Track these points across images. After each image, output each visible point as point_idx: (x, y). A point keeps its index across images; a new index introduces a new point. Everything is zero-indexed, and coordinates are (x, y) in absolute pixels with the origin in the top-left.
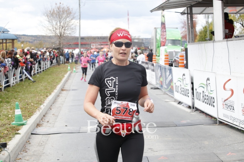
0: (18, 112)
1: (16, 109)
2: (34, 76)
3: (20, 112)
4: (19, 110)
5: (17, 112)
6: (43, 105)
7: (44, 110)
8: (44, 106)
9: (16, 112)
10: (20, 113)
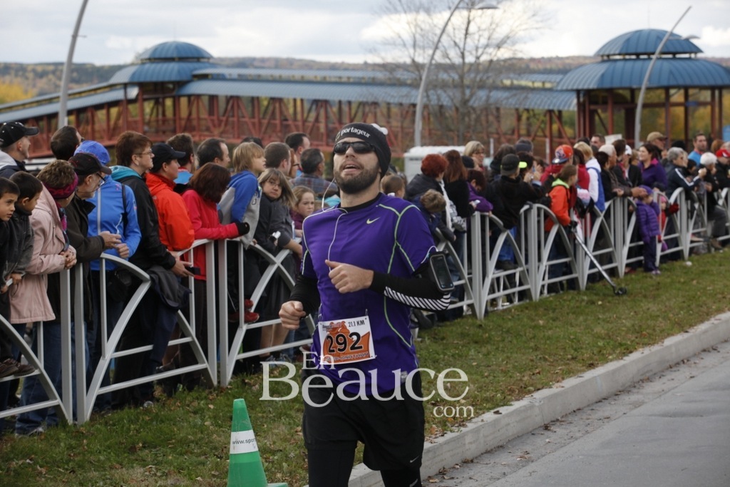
0: (242, 442)
1: (235, 431)
2: (664, 265)
3: (249, 441)
4: (250, 434)
5: (237, 442)
6: (496, 410)
7: (477, 431)
8: (497, 412)
9: (234, 443)
10: (252, 447)
